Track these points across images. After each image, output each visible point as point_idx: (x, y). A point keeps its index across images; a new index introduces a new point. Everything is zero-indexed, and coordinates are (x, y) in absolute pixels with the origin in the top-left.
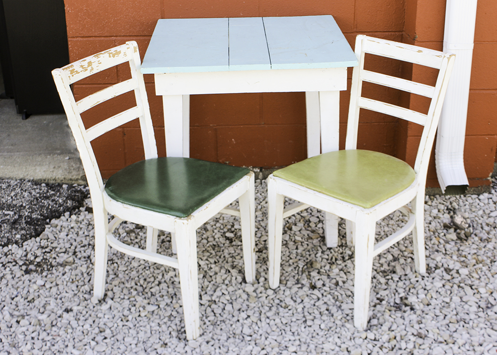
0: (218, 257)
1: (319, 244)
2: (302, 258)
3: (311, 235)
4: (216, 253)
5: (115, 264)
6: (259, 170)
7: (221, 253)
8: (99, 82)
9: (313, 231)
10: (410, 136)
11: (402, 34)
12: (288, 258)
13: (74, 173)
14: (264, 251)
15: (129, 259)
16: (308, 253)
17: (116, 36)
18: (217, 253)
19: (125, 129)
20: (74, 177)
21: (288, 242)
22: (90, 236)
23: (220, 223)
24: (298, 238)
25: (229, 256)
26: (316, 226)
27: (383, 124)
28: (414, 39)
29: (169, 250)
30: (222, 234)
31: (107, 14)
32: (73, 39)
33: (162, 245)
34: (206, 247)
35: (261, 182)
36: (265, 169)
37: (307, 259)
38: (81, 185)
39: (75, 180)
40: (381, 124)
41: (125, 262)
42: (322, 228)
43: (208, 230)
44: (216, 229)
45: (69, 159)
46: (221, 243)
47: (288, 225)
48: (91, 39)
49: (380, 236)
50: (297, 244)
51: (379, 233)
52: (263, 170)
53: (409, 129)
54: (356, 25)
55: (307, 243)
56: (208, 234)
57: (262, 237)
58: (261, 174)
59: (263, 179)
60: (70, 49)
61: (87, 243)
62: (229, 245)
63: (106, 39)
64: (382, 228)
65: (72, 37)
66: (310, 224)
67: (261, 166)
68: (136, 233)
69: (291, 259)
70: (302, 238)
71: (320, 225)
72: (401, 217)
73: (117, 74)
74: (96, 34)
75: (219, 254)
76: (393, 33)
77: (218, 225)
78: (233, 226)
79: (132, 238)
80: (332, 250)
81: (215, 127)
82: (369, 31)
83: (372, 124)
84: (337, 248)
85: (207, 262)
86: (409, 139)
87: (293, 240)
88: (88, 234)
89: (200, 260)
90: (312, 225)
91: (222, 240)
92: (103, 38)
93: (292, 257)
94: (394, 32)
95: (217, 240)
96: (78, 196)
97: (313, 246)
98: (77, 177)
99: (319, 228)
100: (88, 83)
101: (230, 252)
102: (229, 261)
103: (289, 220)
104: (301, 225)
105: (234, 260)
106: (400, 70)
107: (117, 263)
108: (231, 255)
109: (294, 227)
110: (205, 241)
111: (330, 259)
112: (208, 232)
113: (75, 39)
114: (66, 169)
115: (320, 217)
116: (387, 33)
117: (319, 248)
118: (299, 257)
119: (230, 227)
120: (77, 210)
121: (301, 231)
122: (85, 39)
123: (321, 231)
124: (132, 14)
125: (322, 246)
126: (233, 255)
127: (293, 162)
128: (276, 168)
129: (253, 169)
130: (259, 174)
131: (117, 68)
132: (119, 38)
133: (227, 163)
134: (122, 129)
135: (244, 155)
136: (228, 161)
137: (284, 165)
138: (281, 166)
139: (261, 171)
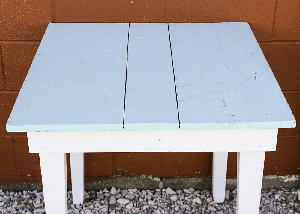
6: (159, 180)
19: (15, 136)
35: (161, 191)
40: (294, 136)
52: (164, 179)
54: (275, 33)
59: (163, 189)
73: (4, 81)
82: (289, 40)
83: (284, 137)
124: (19, 16)
127: (196, 173)
128: (178, 178)
129: (153, 178)
130: (159, 183)
131: (3, 74)
132: (5, 42)
133: (125, 172)
134: (11, 136)
135: (144, 165)
136: (126, 170)
137: (187, 175)
138: (183, 176)
139: (161, 179)
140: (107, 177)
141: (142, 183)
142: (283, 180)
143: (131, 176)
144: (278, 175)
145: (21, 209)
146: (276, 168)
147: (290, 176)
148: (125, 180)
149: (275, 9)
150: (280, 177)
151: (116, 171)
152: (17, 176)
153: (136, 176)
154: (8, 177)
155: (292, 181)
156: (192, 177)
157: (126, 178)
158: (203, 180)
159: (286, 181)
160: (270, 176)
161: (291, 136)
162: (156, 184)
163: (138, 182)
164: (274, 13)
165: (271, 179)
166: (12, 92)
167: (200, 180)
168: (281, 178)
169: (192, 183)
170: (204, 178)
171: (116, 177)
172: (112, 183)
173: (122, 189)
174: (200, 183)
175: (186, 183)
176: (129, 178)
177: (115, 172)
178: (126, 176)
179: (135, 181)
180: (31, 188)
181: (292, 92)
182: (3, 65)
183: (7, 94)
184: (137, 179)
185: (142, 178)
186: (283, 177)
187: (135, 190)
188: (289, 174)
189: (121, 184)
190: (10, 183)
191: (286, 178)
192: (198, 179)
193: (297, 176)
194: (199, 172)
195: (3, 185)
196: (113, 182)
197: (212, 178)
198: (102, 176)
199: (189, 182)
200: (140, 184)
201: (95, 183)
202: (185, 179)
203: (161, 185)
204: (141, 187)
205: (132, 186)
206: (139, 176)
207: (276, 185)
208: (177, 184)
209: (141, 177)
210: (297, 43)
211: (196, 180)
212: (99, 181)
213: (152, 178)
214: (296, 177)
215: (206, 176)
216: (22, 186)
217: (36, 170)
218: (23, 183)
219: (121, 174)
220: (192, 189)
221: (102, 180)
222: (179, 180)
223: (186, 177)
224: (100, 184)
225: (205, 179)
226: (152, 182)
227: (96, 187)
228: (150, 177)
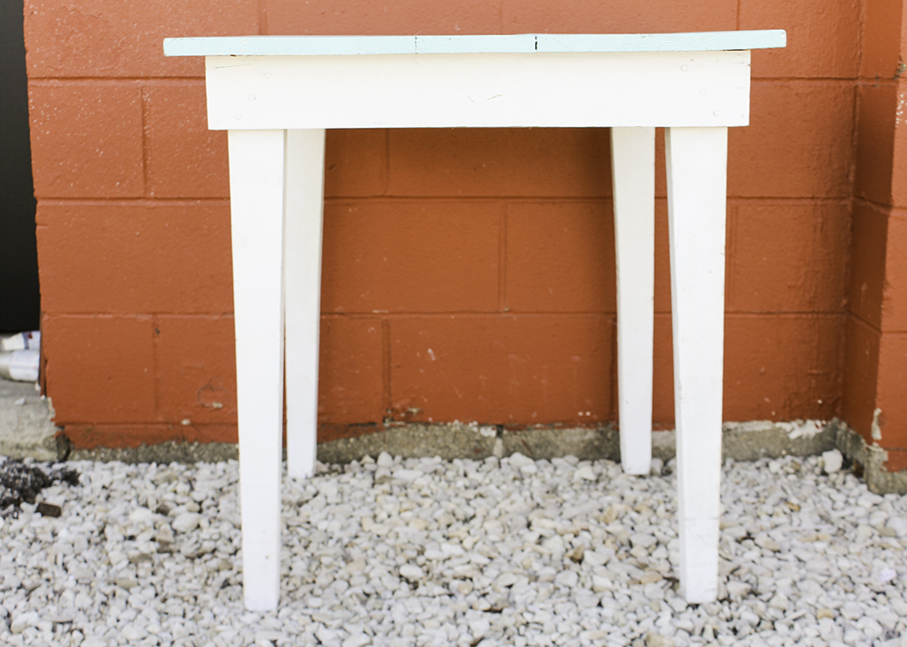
0: (374, 623)
1: (661, 596)
2: (615, 628)
3: (638, 575)
4: (368, 612)
5: (76, 634)
6: (493, 433)
7: (385, 611)
8: (99, 194)
9: (643, 567)
10: (888, 332)
11: (856, 87)
12: (577, 628)
13: (30, 431)
14: (505, 611)
15: (118, 621)
16: (632, 617)
17: (146, 78)
18: (372, 613)
19: (160, 316)
20: (27, 440)
21: (575, 590)
22: (29, 566)
23: (387, 545)
24: (602, 581)
25: (407, 619)
26: (650, 555)
27: (810, 316)
28: (897, 76)
29: (237, 604)
30: (391, 569)
31: (124, 21)
32: (40, 83)
33: (222, 591)
34: (341, 597)
35: (500, 462)
36: (509, 429)
37: (632, 631)
38: (41, 462)
39: (29, 449)
40: (804, 316)
41: (105, 629)
42: (667, 559)
43: (352, 561)
44: (375, 557)
45: (25, 404)
46: (386, 589)
47: (571, 553)
48: (85, 83)
49: (832, 580)
50: (599, 595)
51: (828, 573)
52: (505, 432)
53: (884, 313)
55: (629, 592)
56: (353, 568)
57: (502, 577)
58: (499, 442)
59: (503, 457)
60: (32, 108)
61: (15, 584)
62: (408, 595)
63: (121, 84)
64: (833, 561)
65: (36, 78)
66: (633, 551)
67: (500, 423)
68: (157, 562)
69: (584, 629)
70: (613, 582)
71: (660, 552)
72: (876, 539)
73: (145, 175)
74: (97, 72)
75: (377, 614)
76: (832, 83)
77: (381, 548)
78: (421, 552)
79: (141, 573)
80: (700, 610)
81: (385, 317)
82: (772, 76)
84: (714, 603)
85: (341, 633)
86: (886, 339)
87: (588, 585)
88: (24, 563)
89: (322, 626)
90: (639, 552)
91: (392, 582)
92: (113, 83)
93: (587, 626)
94: (835, 79)
95: (375, 582)
96: (25, 480)
97: (645, 601)
98: (33, 441)
99: (659, 559)
100: (71, 196)
101: (410, 610)
102: (404, 633)
103: (575, 541)
104: (607, 551)
105: (420, 629)
106: (851, 178)
107: (81, 631)
108: (412, 618)
109: (588, 555)
110: (342, 585)
111: (698, 631)
112: (351, 565)
113: (44, 84)
114: (10, 424)
115: (657, 533)
116: (818, 83)
117: (663, 605)
118: (606, 627)
119: (414, 554)
120: (11, 507)
121: (609, 566)
122: (69, 84)
123: (664, 567)
124: (188, 21)
125: (671, 600)
126: (418, 618)
127: (581, 414)
128: (538, 429)
129: (479, 429)
130: (493, 444)
131: (145, 159)
132: (152, 82)
133: (412, 413)
134: (151, 316)
135: (457, 392)
136: (415, 407)
137: (558, 422)
138: (550, 424)
139: (499, 434)
140: (371, 426)
141: (453, 442)
142: (786, 433)
143: (427, 424)
144: (775, 420)
145: (164, 482)
146: (767, 400)
147: (800, 422)
148: (413, 436)
149: (739, 5)
150: (778, 425)
151: (392, 410)
152: (158, 423)
153: (437, 425)
154: (136, 426)
155: (807, 438)
156: (572, 426)
157: (415, 428)
158: (598, 435)
159: (793, 436)
160: (755, 422)
161: (798, 315)
162: (487, 446)
163: (445, 441)
164: (736, 13)
165: (759, 433)
166: (161, 204)
167: (590, 434)
168: (780, 428)
169: (571, 444)
170: (601, 429)
171: (391, 427)
172: (382, 443)
173: (404, 459)
174: (591, 442)
175: (558, 443)
176: (422, 428)
177: (389, 412)
178: (416, 423)
179: (436, 437)
180: (189, 458)
181: (790, 202)
182: (144, 136)
183: (149, 209)
184: (442, 433)
185: (453, 429)
186: (786, 426)
187: (438, 459)
188: (801, 418)
189: (403, 446)
190: (139, 443)
191: (793, 429)
192: (586, 433)
193: (819, 423)
194: (588, 414)
195: (124, 449)
196: (384, 441)
197: (617, 429)
198: (357, 424)
199: (564, 441)
200: (447, 447)
201: (341, 445)
202: (556, 431)
203: (498, 446)
204: (451, 455)
205: (428, 452)
206: (445, 424)
207: (772, 448)
208: (537, 446)
209: (451, 427)
210: (791, 82)
211: (581, 434)
212: (352, 436)
213: (475, 429)
214: (817, 426)
215: (606, 423)
216: (168, 452)
217: (203, 406)
218: (170, 445)
219: (403, 419)
220: (573, 459)
221: (357, 436)
222: (540, 434)
223: (559, 428)
224: (352, 446)
225: (602, 433)
226: (478, 441)
227: (342, 454)
228: (473, 426)
